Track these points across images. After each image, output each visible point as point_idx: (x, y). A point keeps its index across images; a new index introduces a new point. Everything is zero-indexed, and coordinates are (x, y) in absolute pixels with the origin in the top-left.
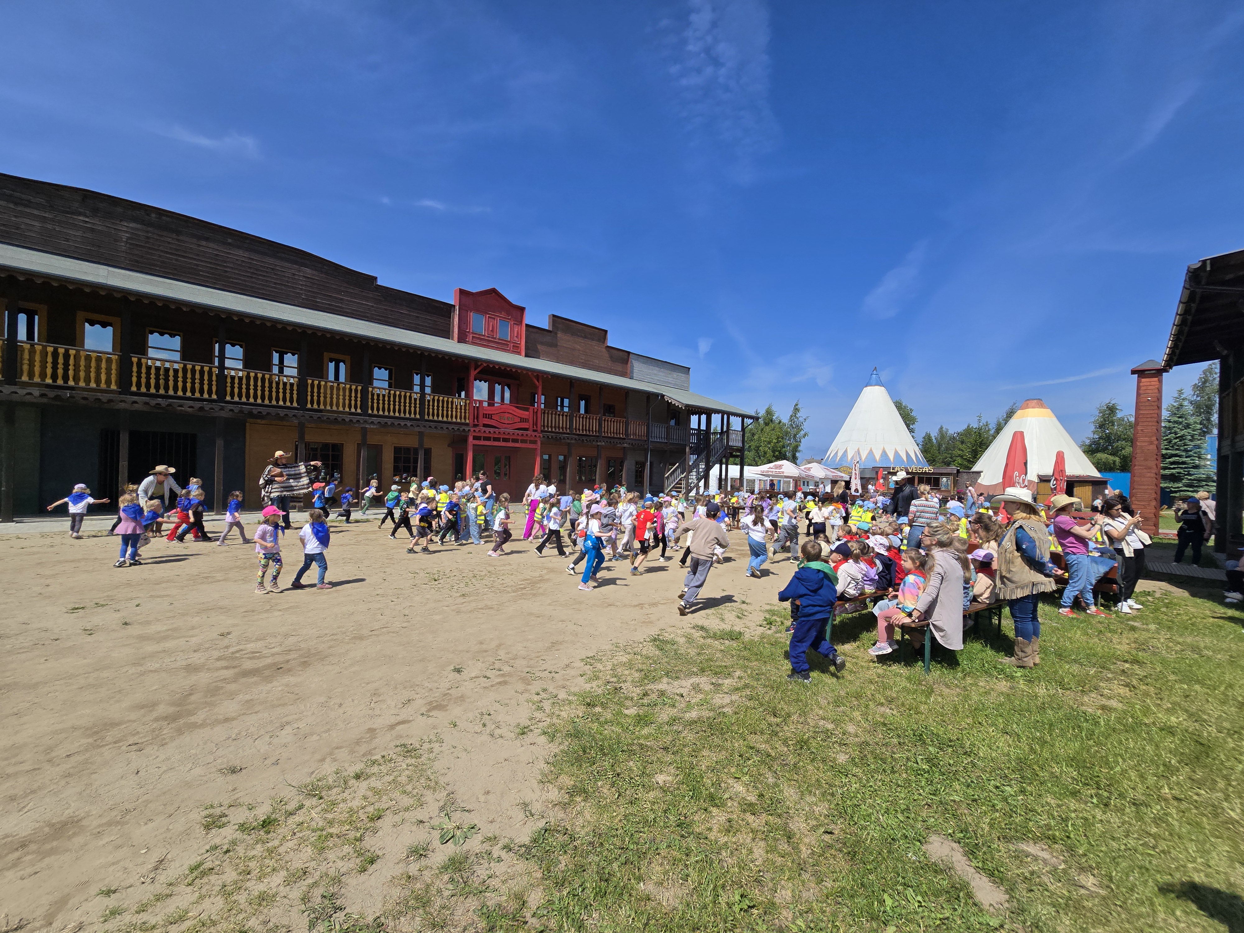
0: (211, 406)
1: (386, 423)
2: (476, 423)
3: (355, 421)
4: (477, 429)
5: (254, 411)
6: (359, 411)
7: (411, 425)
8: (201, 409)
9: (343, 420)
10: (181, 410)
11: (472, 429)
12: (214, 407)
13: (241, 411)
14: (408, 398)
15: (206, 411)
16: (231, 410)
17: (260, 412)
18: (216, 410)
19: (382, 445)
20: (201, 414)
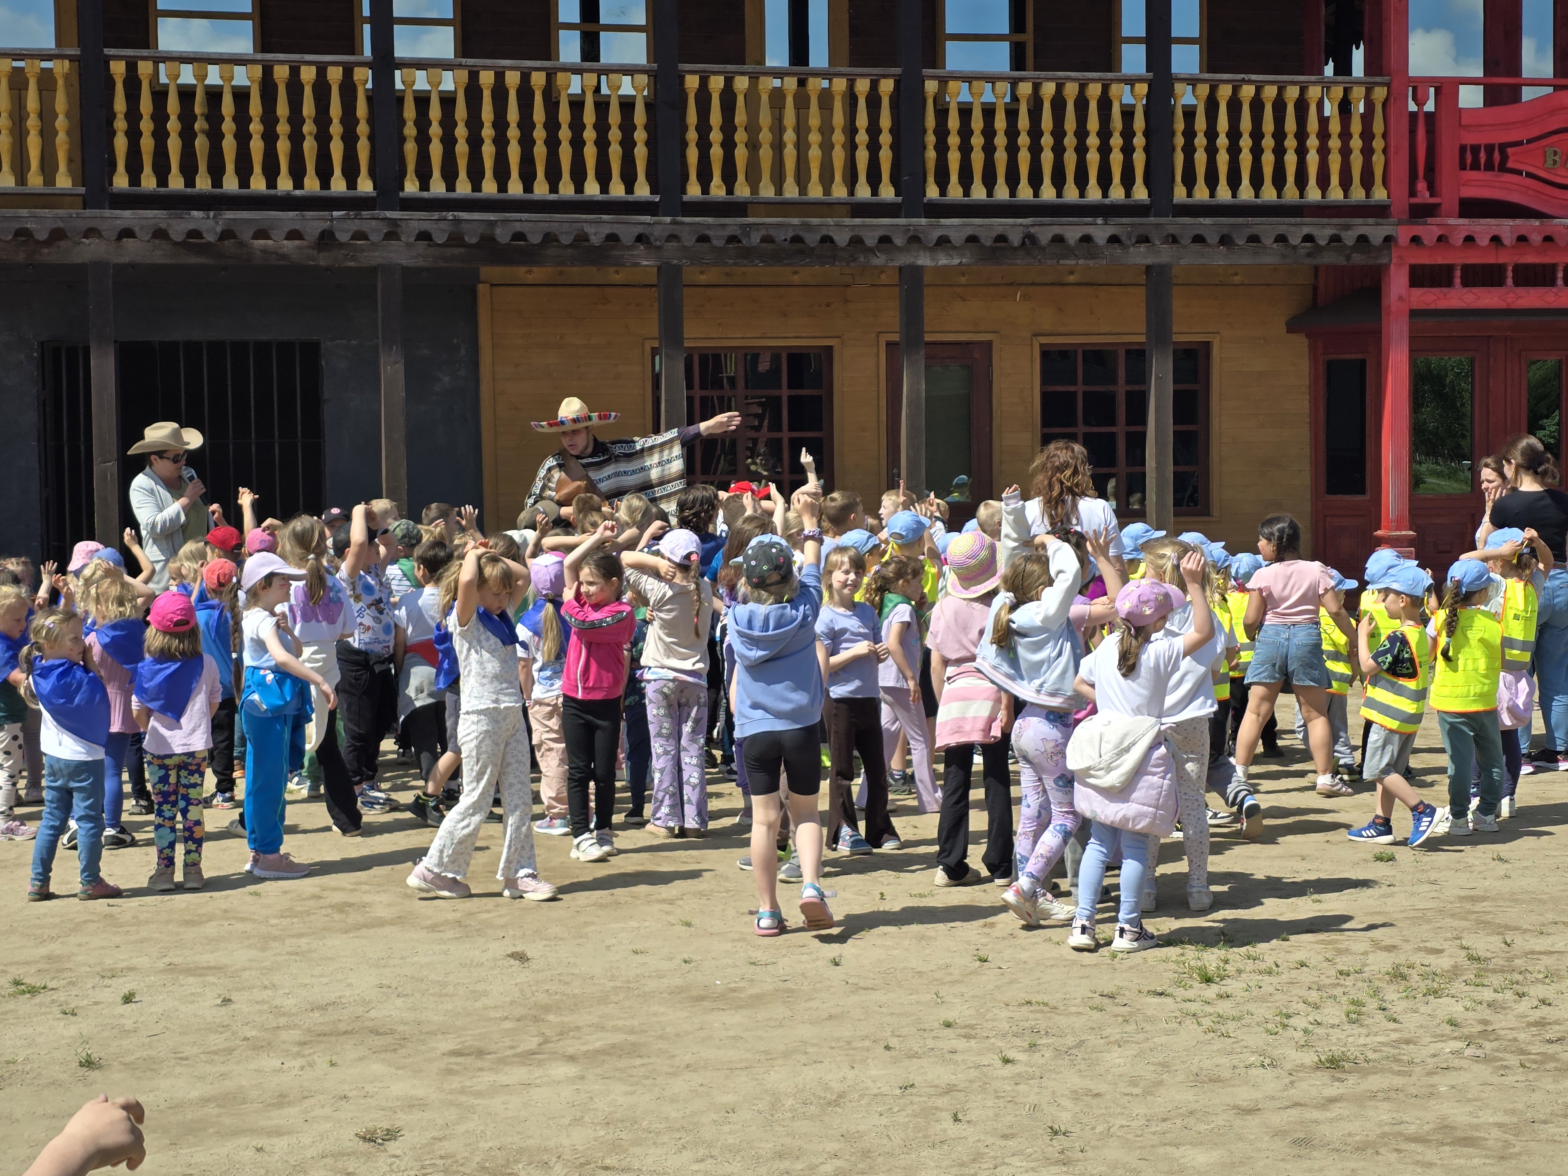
0: (355, 226)
1: (1001, 239)
2: (1424, 196)
3: (871, 240)
4: (1429, 231)
5: (498, 231)
6: (887, 192)
7: (1114, 239)
8: (326, 239)
9: (827, 239)
10: (265, 251)
11: (1403, 234)
12: (366, 226)
13: (456, 239)
14: (1093, 106)
15: (342, 245)
16: (425, 236)
17: (519, 236)
18: (375, 237)
19: (988, 346)
20: (323, 260)
